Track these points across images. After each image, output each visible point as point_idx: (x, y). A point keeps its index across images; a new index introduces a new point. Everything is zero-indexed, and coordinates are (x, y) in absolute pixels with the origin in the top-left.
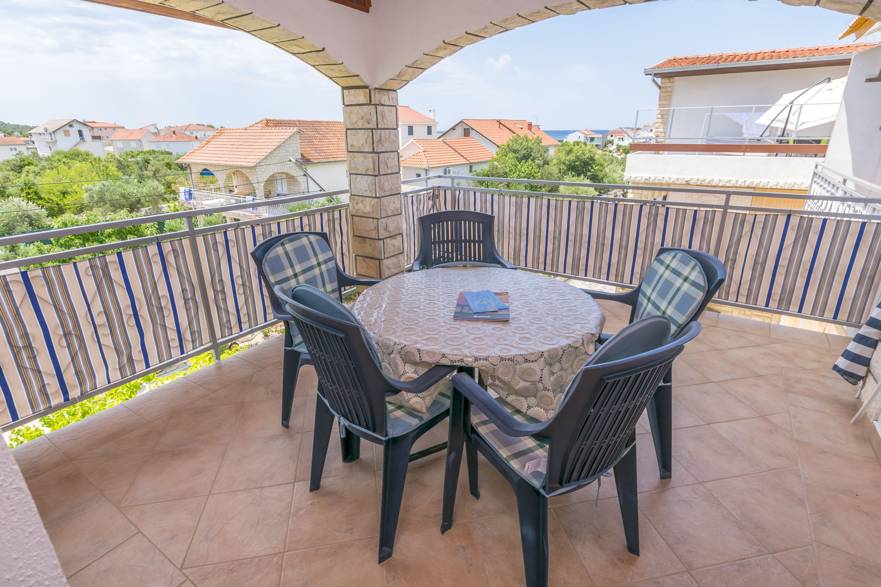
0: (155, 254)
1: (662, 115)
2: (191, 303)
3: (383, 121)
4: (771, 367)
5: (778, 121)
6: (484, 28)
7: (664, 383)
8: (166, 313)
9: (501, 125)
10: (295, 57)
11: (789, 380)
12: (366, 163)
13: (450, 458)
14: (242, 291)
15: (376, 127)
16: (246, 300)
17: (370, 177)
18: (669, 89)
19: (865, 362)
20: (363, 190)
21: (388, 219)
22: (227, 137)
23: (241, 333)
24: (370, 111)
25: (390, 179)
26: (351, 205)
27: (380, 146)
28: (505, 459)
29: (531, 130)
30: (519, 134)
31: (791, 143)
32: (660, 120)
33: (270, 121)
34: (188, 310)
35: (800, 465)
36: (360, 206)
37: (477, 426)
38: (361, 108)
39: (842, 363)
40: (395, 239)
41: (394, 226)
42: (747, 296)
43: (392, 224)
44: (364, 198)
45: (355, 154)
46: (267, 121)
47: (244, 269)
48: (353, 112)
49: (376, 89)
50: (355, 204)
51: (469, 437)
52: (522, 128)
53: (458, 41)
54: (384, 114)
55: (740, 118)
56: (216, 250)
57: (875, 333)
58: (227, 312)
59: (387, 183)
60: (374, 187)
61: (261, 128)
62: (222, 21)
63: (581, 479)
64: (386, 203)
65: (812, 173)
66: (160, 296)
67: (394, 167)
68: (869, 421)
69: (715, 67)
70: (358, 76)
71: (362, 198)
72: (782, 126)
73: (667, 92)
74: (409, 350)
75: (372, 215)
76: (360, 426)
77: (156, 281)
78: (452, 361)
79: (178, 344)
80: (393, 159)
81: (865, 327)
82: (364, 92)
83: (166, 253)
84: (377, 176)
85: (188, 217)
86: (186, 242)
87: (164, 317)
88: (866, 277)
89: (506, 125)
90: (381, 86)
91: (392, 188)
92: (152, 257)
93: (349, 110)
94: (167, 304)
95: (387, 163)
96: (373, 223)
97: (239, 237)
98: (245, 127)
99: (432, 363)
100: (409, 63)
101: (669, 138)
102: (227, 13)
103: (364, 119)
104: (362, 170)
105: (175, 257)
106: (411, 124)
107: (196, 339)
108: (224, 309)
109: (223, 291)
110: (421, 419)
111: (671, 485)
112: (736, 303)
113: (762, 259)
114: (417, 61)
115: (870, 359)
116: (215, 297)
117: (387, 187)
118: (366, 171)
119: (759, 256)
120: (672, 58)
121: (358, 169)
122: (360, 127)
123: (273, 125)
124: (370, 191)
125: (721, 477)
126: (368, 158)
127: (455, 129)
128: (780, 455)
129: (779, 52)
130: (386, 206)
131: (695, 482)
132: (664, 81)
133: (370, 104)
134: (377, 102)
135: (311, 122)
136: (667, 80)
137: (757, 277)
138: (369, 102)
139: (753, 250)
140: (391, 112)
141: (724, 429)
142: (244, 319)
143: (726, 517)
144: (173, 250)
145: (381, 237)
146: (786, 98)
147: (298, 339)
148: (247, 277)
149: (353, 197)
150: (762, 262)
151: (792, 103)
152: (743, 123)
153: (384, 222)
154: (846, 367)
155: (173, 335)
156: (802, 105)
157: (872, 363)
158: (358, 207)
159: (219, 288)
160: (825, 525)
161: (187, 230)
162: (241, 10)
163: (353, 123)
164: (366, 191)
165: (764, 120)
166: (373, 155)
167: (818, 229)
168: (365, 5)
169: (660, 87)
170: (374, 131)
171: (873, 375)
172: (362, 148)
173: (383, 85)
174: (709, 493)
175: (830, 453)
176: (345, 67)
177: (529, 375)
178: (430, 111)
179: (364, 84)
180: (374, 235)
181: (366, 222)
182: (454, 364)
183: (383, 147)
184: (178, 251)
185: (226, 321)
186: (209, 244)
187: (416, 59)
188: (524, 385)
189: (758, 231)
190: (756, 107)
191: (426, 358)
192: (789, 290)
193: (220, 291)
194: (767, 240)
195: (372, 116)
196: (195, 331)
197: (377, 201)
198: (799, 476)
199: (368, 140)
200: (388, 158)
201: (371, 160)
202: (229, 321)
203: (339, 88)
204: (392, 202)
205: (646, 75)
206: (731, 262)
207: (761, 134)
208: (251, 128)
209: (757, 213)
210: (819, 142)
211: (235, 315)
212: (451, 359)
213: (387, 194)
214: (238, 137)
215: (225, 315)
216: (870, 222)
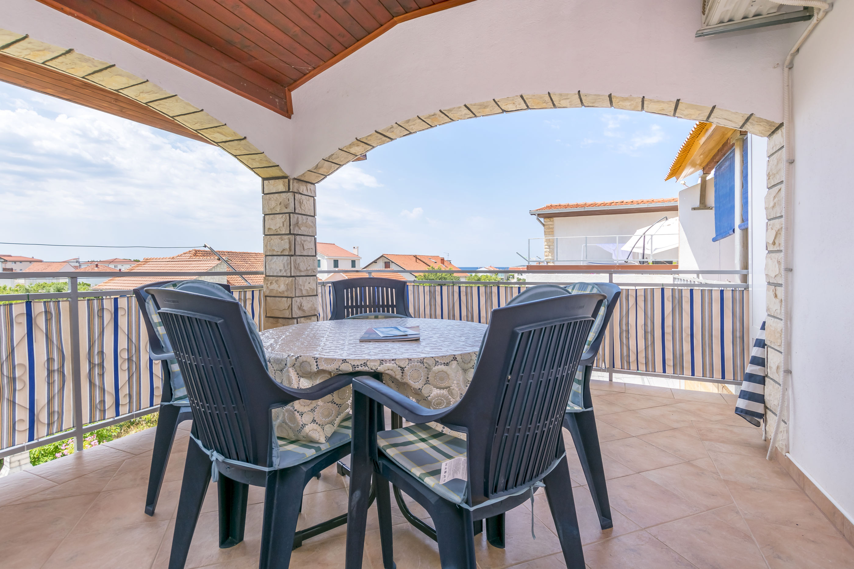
0: (22, 313)
1: (549, 246)
2: (56, 376)
3: (301, 207)
4: (682, 421)
5: (637, 248)
6: (391, 128)
7: (586, 409)
8: (18, 386)
9: (417, 259)
10: (219, 148)
11: (701, 430)
12: (284, 244)
13: (354, 498)
14: (126, 366)
15: (293, 211)
16: (130, 378)
17: (286, 257)
18: (551, 226)
19: (760, 399)
20: (278, 270)
21: (303, 299)
22: (152, 266)
23: (116, 418)
24: (288, 198)
25: (306, 260)
26: (265, 286)
27: (297, 228)
28: (419, 478)
29: (444, 264)
30: (434, 267)
31: (651, 264)
32: (548, 250)
33: (199, 251)
34: (50, 384)
35: (735, 502)
36: (274, 286)
37: (385, 449)
38: (280, 195)
39: (742, 404)
40: (310, 319)
41: (309, 306)
42: (646, 363)
43: (307, 304)
44: (279, 278)
45: (272, 237)
46: (196, 252)
47: (132, 342)
48: (272, 199)
49: (295, 179)
50: (269, 284)
51: (376, 465)
52: (436, 262)
53: (369, 138)
54: (302, 201)
55: (609, 248)
56: (101, 317)
57: (759, 369)
58: (103, 390)
59: (304, 264)
60: (289, 266)
61: (189, 257)
62: (146, 103)
63: (510, 489)
64: (301, 283)
65: (673, 279)
66: (16, 363)
67: (311, 249)
68: (782, 455)
69: (582, 210)
70: (278, 166)
71: (276, 278)
72: (641, 251)
73: (549, 228)
74: (305, 360)
75: (286, 294)
76: (238, 460)
77: (15, 345)
78: (354, 365)
79: (28, 427)
80: (310, 242)
81: (750, 366)
82: (284, 182)
83: (36, 315)
84: (292, 256)
85: (72, 278)
86: (64, 306)
87: (15, 390)
88: (737, 337)
89: (421, 260)
90: (299, 176)
91: (308, 269)
92: (16, 317)
93: (268, 198)
94: (22, 375)
95: (303, 245)
96: (287, 301)
97: (132, 307)
98: (172, 257)
99: (330, 370)
100: (326, 156)
101: (557, 261)
102: (151, 93)
103: (282, 204)
104: (278, 250)
105: (46, 320)
106: (336, 258)
107: (54, 422)
108: (99, 387)
109: (101, 365)
110: (318, 449)
111: (614, 534)
112: (638, 371)
113: (650, 328)
114: (332, 155)
115: (764, 395)
116: (90, 370)
117: (303, 267)
118: (281, 252)
119: (647, 326)
120: (549, 205)
121: (274, 250)
122: (278, 211)
123: (201, 255)
124: (285, 271)
125: (663, 522)
126: (285, 239)
127: (376, 262)
128: (713, 495)
129: (627, 202)
130: (301, 285)
131: (638, 529)
132: (546, 220)
133: (289, 191)
134: (296, 191)
135: (240, 253)
136: (548, 220)
137: (649, 345)
138: (287, 190)
139: (641, 321)
140: (309, 200)
141: (654, 476)
142: (124, 400)
143: (678, 561)
144: (46, 312)
145: (294, 316)
146: (640, 232)
147: (181, 391)
148: (135, 351)
149: (267, 278)
150: (651, 331)
151: (644, 234)
152: (611, 251)
153: (298, 301)
154: (746, 406)
155: (22, 415)
156: (652, 236)
157: (767, 398)
158: (271, 287)
159: (96, 361)
160: (779, 557)
161: (69, 291)
162: (165, 91)
163: (271, 209)
164: (281, 270)
165: (627, 247)
166: (290, 236)
167: (688, 298)
168: (287, 112)
169: (544, 225)
170: (291, 215)
171: (771, 411)
172: (279, 230)
173: (301, 176)
174: (654, 539)
175: (759, 489)
176: (266, 156)
177: (442, 379)
178: (354, 248)
179: (283, 175)
180: (287, 314)
181: (279, 302)
182: (357, 369)
183: (300, 230)
184: (51, 314)
185: (100, 402)
186: (94, 309)
187: (332, 153)
188: (437, 394)
189: (641, 303)
190: (619, 237)
191: (323, 366)
192: (679, 355)
193: (98, 364)
194: (650, 311)
195: (290, 201)
196: (54, 412)
197: (292, 281)
198: (737, 512)
199: (285, 223)
200: (305, 241)
201: (287, 241)
202: (103, 402)
203: (260, 179)
204: (307, 283)
205: (531, 215)
206: (625, 333)
207: (627, 257)
208: (178, 257)
209: (637, 288)
210: (671, 262)
211: (113, 395)
212: (353, 364)
213: (303, 274)
214: (164, 265)
215: (99, 394)
216: (727, 290)
